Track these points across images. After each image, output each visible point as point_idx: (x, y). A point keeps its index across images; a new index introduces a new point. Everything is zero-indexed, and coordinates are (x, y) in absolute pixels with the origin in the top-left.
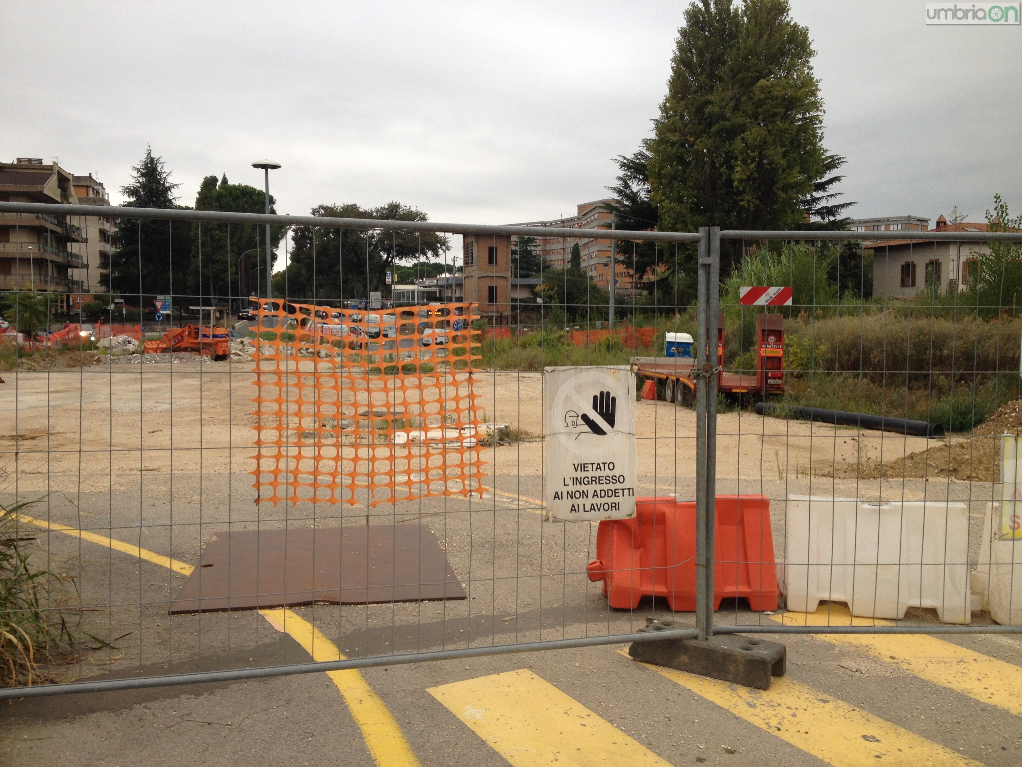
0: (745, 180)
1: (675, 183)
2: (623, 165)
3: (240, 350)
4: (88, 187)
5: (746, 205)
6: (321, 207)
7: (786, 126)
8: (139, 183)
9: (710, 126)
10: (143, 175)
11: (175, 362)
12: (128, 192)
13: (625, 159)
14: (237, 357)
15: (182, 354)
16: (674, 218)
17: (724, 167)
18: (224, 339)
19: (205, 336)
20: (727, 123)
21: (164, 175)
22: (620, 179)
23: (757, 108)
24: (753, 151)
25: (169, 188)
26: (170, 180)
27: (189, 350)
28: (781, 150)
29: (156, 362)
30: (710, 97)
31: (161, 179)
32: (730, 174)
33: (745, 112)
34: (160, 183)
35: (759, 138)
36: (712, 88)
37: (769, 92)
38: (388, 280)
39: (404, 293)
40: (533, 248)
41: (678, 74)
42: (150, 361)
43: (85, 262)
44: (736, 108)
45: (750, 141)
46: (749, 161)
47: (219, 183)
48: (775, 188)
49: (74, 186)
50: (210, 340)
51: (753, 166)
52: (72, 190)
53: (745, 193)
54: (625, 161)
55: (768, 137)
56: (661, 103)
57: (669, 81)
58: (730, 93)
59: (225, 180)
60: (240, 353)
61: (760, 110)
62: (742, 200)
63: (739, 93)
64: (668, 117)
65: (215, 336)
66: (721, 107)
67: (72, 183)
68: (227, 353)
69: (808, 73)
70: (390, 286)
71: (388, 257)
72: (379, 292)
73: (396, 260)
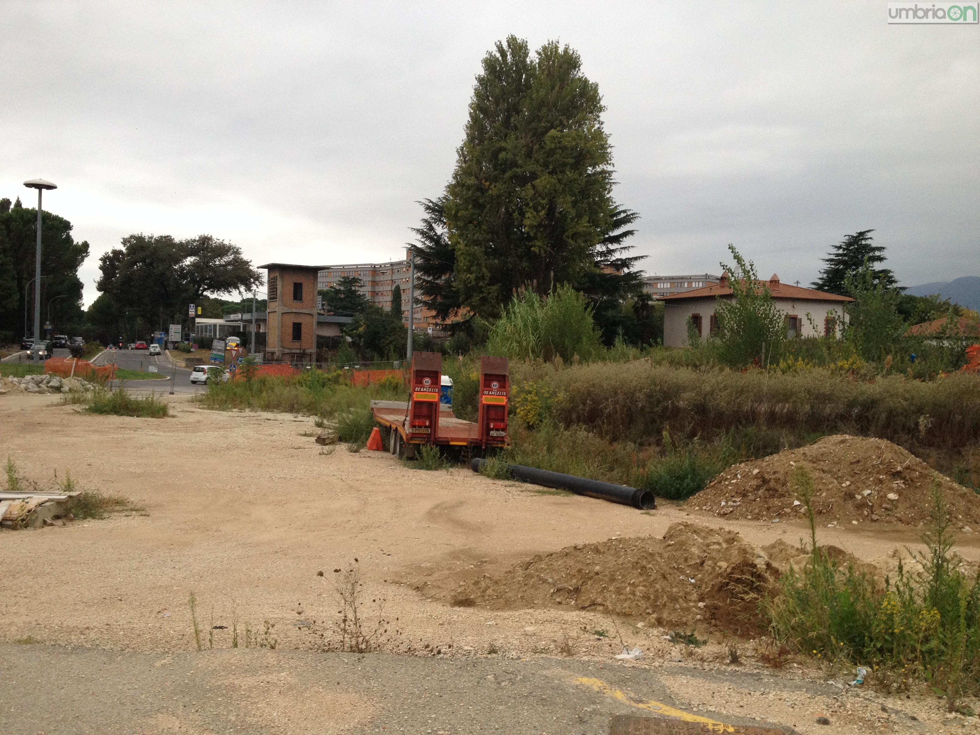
0: (535, 226)
1: (471, 227)
2: (428, 208)
5: (537, 251)
6: (132, 237)
7: (576, 176)
9: (504, 171)
13: (431, 202)
16: (469, 261)
17: (517, 213)
20: (519, 170)
22: (426, 221)
23: (548, 157)
24: (543, 199)
28: (569, 199)
30: (503, 144)
32: (522, 220)
33: (537, 161)
35: (548, 186)
36: (506, 135)
37: (560, 142)
38: (192, 312)
39: (206, 326)
40: (357, 288)
41: (474, 118)
44: (529, 155)
45: (540, 189)
46: (540, 208)
47: (12, 206)
48: (564, 236)
51: (543, 213)
53: (536, 239)
54: (430, 204)
55: (558, 186)
56: (458, 147)
57: (467, 127)
58: (523, 141)
59: (18, 203)
61: (550, 159)
62: (534, 246)
63: (532, 142)
64: (465, 162)
66: (515, 155)
69: (599, 128)
70: (193, 319)
71: (198, 290)
72: (180, 327)
73: (207, 293)
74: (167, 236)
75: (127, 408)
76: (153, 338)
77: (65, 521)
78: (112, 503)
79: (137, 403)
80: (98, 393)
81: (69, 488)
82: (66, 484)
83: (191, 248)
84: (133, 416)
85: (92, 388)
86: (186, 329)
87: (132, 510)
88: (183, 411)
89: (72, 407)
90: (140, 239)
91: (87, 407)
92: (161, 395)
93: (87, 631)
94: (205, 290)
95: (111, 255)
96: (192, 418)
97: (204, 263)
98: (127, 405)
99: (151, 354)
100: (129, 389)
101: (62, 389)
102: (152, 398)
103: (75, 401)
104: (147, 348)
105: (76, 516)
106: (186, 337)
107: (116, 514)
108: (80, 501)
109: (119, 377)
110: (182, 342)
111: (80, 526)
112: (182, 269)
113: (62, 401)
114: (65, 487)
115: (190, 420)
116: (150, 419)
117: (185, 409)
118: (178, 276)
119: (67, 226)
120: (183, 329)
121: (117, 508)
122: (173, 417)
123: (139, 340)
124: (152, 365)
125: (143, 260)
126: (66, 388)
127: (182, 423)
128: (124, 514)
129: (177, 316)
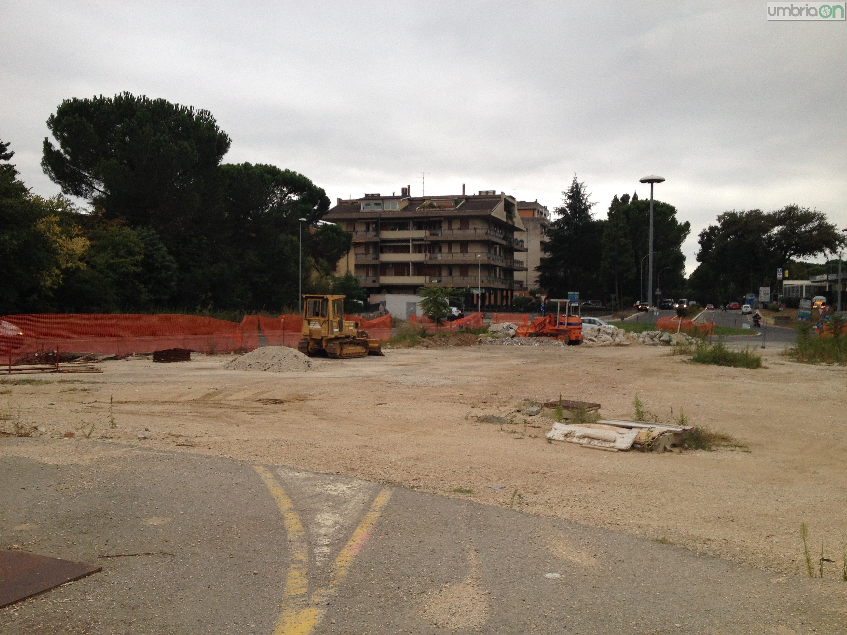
3: (596, 337)
4: (534, 210)
6: (725, 214)
8: (567, 204)
10: (570, 197)
11: (536, 345)
12: (558, 212)
14: (591, 342)
15: (542, 339)
18: (578, 327)
19: (561, 324)
21: (585, 197)
25: (590, 206)
26: (590, 201)
27: (549, 335)
29: (521, 345)
31: (583, 199)
34: (582, 203)
38: (780, 276)
39: (793, 288)
42: (517, 343)
43: (525, 266)
47: (631, 200)
49: (519, 210)
50: (564, 327)
52: (517, 213)
59: (635, 197)
60: (594, 339)
65: (569, 324)
67: (516, 208)
68: (580, 339)
70: (781, 281)
71: (785, 255)
72: (769, 289)
73: (793, 258)
74: (757, 210)
75: (726, 359)
76: (745, 299)
77: (681, 449)
78: (719, 438)
79: (733, 355)
80: (701, 346)
81: (682, 422)
82: (680, 418)
83: (778, 218)
84: (730, 366)
85: (695, 342)
86: (774, 291)
87: (736, 446)
88: (774, 364)
89: (680, 358)
90: (732, 215)
91: (692, 358)
92: (755, 348)
93: (709, 542)
94: (791, 255)
95: (708, 231)
96: (783, 370)
97: (790, 231)
98: (725, 356)
99: (743, 313)
100: (726, 343)
101: (671, 343)
102: (747, 351)
103: (682, 352)
104: (740, 308)
105: (689, 446)
106: (774, 297)
107: (722, 448)
108: (692, 434)
109: (717, 333)
110: (771, 302)
111: (694, 455)
112: (770, 237)
113: (672, 352)
114: (680, 422)
115: (783, 372)
116: (745, 369)
117: (776, 362)
118: (767, 244)
119: (672, 210)
120: (771, 291)
121: (723, 443)
122: (766, 368)
123: (732, 301)
124: (745, 323)
125: (735, 233)
126: (674, 342)
127: (775, 374)
128: (729, 449)
129: (766, 280)
